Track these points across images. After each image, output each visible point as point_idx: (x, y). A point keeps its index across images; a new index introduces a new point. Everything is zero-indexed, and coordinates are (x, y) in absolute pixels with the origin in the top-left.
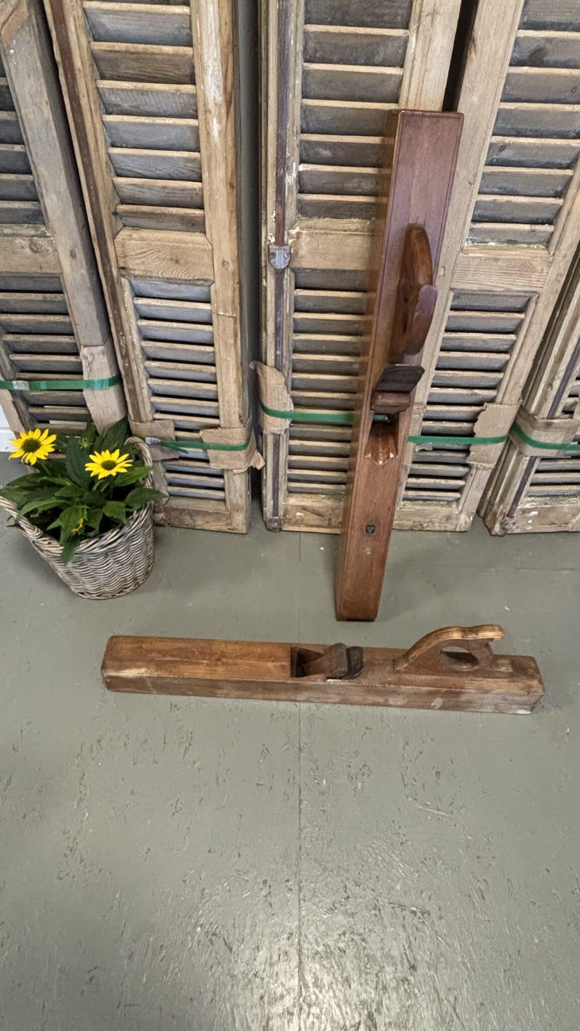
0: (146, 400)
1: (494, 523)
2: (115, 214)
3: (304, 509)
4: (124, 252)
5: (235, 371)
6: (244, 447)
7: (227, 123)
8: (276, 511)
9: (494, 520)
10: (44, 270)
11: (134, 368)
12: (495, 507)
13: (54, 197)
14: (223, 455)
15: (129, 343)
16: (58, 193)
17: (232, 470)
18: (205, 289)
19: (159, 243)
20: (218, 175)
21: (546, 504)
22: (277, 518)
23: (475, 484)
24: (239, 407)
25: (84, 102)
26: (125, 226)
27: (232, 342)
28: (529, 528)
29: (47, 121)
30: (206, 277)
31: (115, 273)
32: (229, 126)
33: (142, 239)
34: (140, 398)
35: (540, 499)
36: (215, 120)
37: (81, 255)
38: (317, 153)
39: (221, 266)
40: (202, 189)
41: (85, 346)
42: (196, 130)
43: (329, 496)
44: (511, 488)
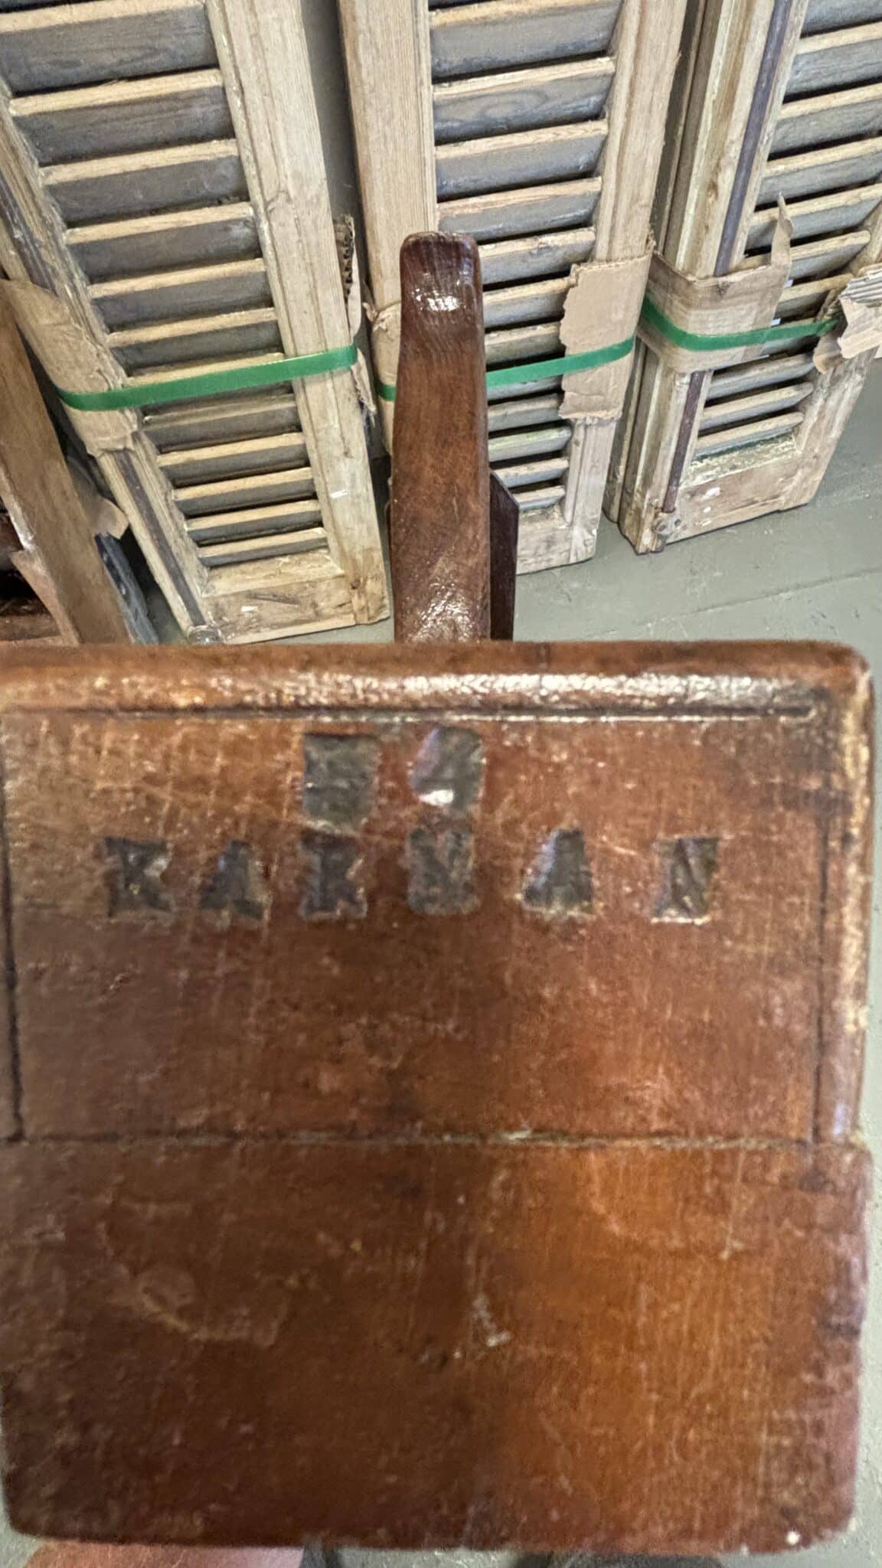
1: (639, 529)
3: (253, 596)
8: (197, 618)
9: (639, 523)
12: (637, 497)
21: (734, 467)
22: (204, 627)
23: (588, 462)
28: (707, 523)
35: (721, 460)
43: (296, 558)
44: (662, 452)
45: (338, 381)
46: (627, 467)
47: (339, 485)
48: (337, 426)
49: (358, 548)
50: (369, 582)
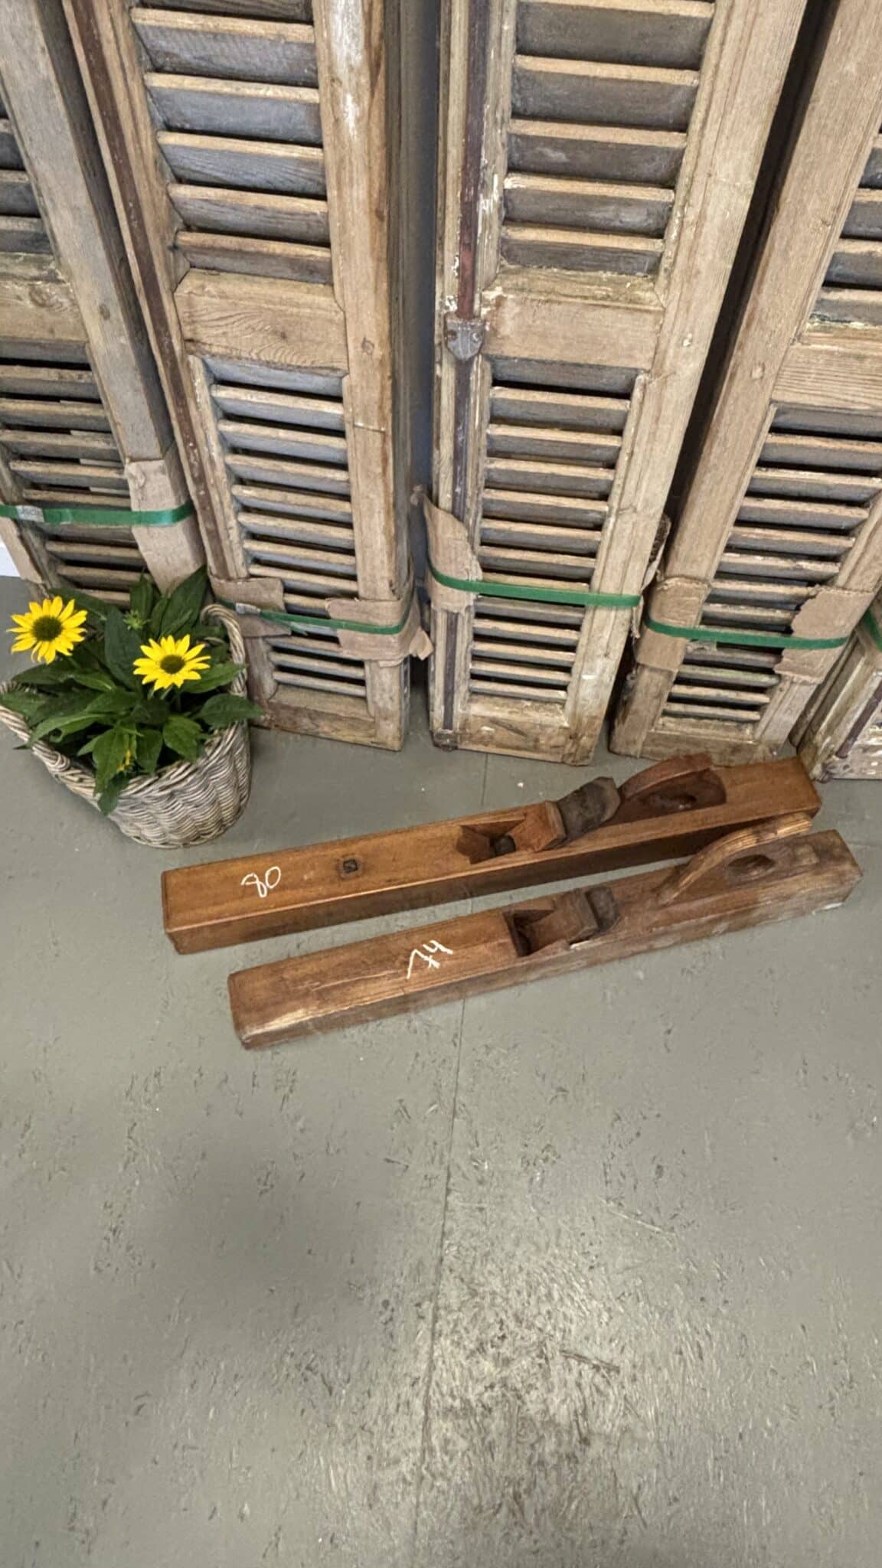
0: (235, 546)
1: (813, 762)
2: (174, 248)
3: (494, 722)
4: (191, 315)
5: (382, 516)
6: (398, 629)
7: (370, 106)
8: (448, 723)
9: (814, 756)
10: (58, 335)
11: (215, 498)
12: (819, 738)
13: (66, 214)
14: (361, 637)
15: (205, 460)
16: (74, 209)
17: (376, 661)
18: (334, 381)
19: (251, 303)
20: (355, 194)
22: (449, 732)
23: (786, 705)
24: (390, 570)
25: (109, 51)
26: (193, 266)
27: (379, 470)
28: (872, 773)
29: (46, 82)
30: (335, 365)
31: (177, 348)
32: (376, 112)
33: (223, 296)
34: (225, 543)
36: (349, 98)
37: (117, 313)
38: (542, 154)
39: (360, 349)
40: (326, 215)
41: (133, 460)
42: (315, 109)
43: (537, 704)
44: (848, 715)
45: (620, 613)
46: (816, 713)
47: (592, 670)
48: (607, 637)
49: (587, 714)
50: (584, 738)
